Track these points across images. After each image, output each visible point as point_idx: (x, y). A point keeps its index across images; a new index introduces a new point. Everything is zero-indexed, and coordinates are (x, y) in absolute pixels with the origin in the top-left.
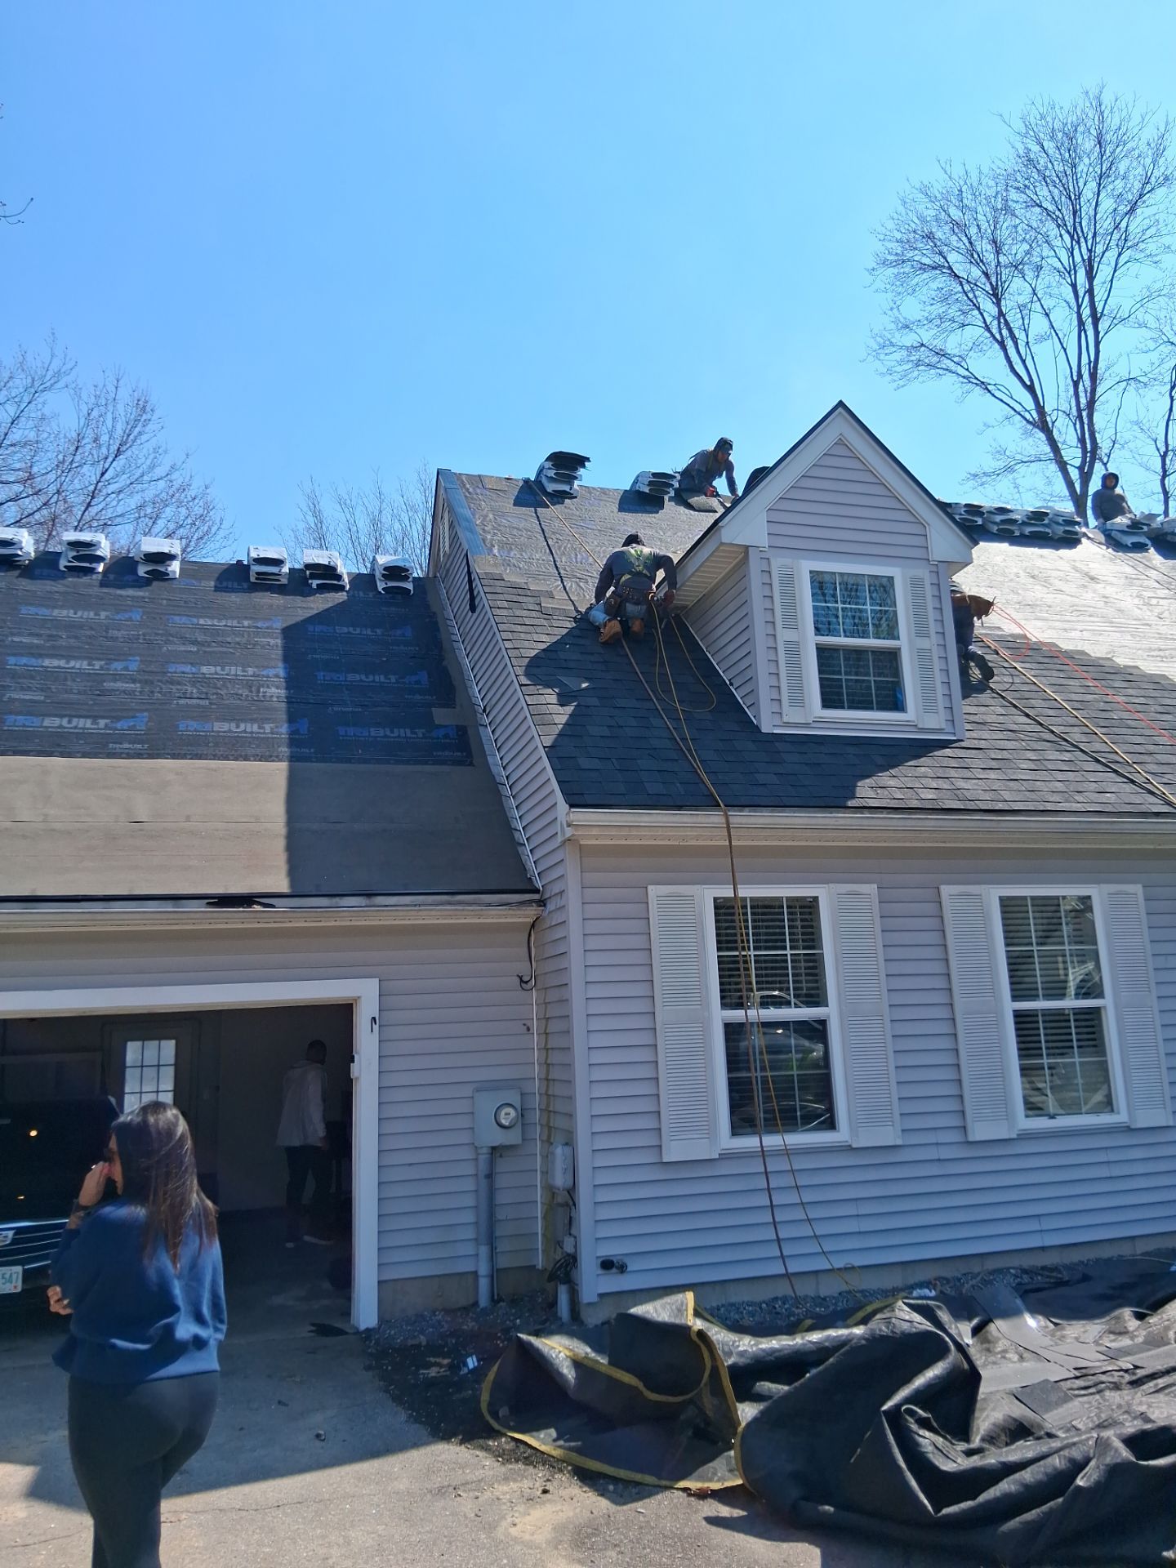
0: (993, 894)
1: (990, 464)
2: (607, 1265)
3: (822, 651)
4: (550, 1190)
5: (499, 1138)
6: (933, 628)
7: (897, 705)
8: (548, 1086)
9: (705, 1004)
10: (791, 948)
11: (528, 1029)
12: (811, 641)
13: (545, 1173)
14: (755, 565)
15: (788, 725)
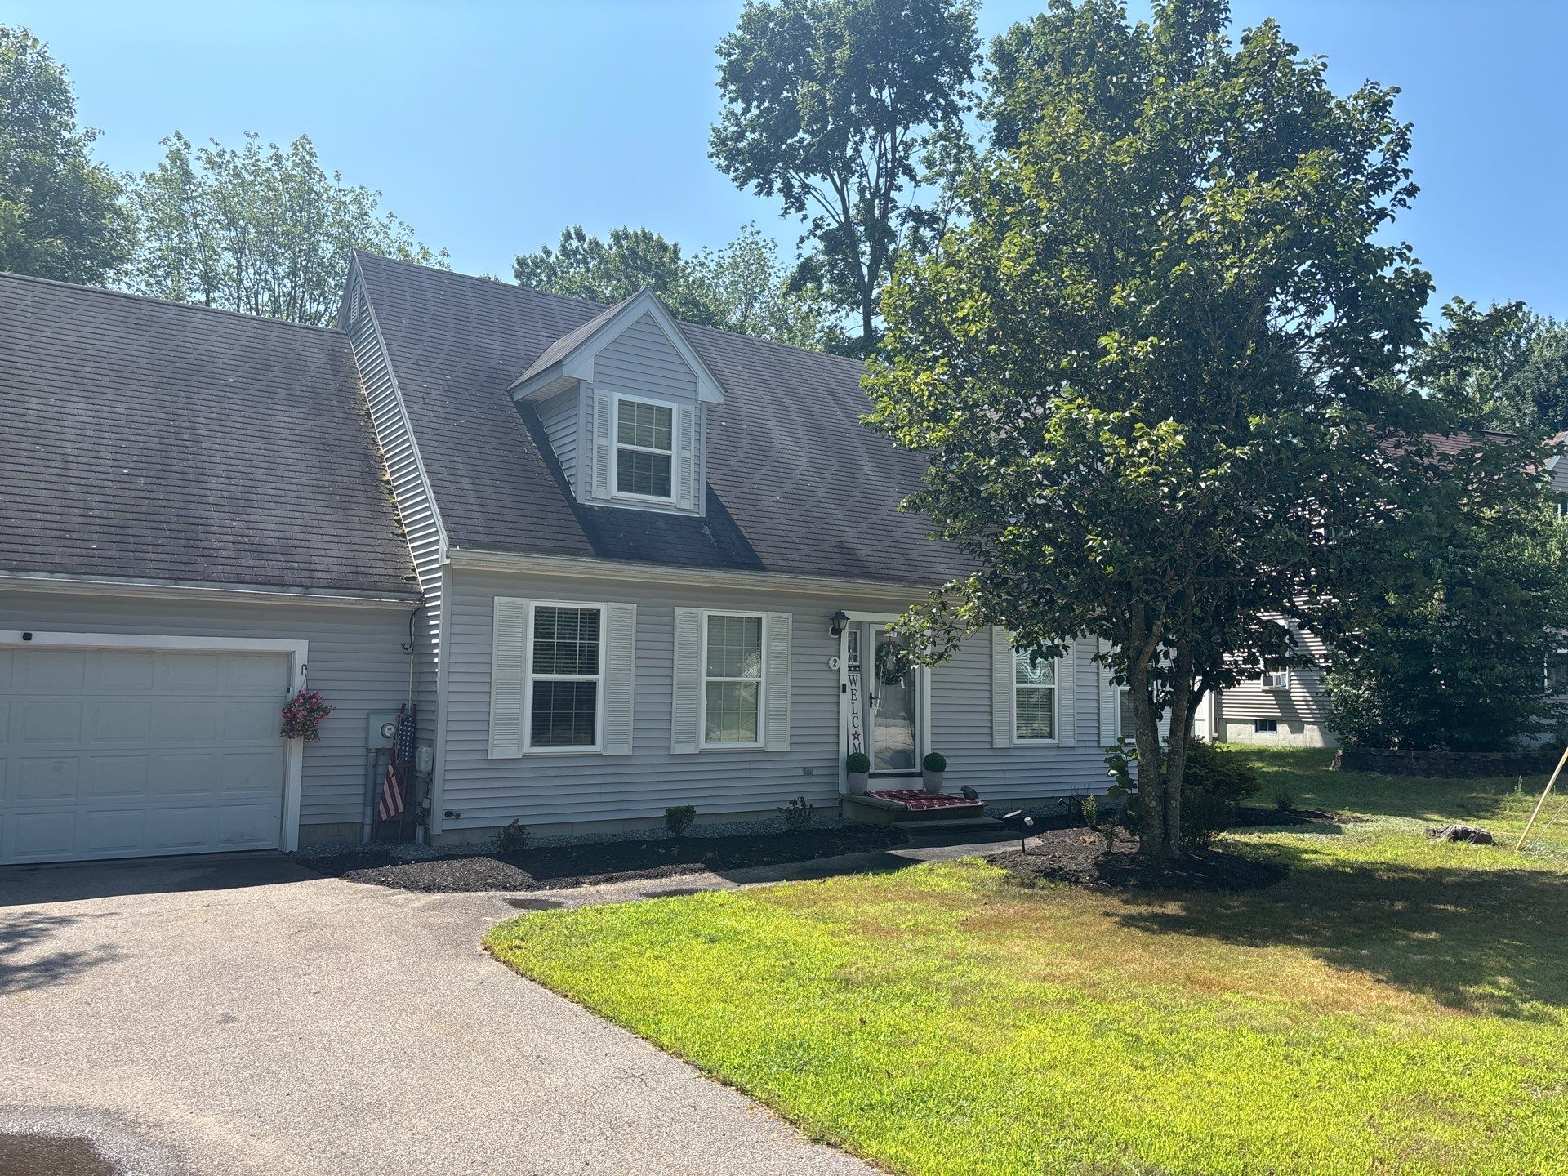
0: (705, 614)
2: (449, 814)
3: (622, 453)
5: (383, 744)
7: (665, 492)
9: (523, 670)
10: (580, 639)
11: (407, 679)
12: (615, 446)
14: (583, 392)
15: (594, 499)
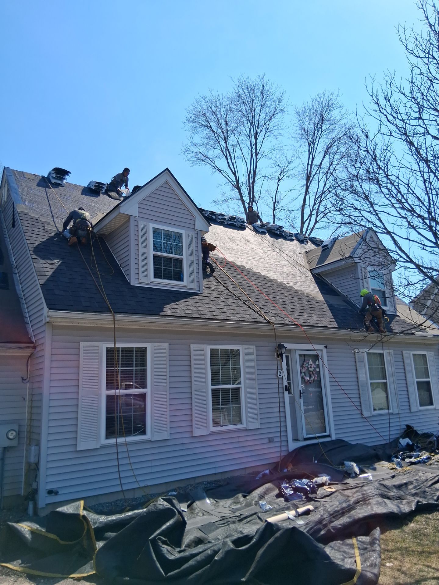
0: (208, 348)
1: (220, 198)
2: (50, 492)
3: (155, 257)
4: (29, 464)
5: (7, 443)
6: (195, 253)
7: (181, 279)
8: (31, 422)
9: (100, 389)
10: (135, 367)
11: (24, 399)
12: (152, 253)
13: (26, 457)
14: (132, 223)
15: (141, 283)
